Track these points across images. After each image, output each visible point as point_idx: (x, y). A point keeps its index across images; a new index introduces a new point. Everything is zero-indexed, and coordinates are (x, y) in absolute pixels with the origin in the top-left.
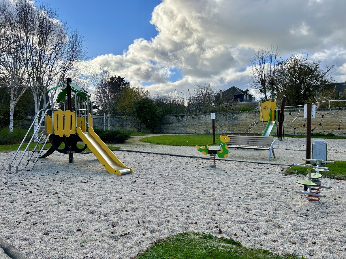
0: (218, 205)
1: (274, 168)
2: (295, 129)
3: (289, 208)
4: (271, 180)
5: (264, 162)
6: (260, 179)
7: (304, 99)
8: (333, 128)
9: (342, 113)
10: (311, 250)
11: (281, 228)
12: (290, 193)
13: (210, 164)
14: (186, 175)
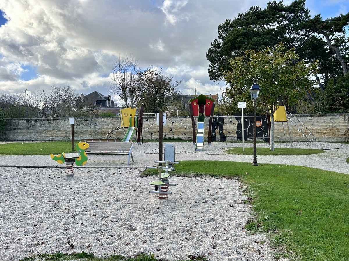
0: (73, 218)
1: (132, 171)
2: (152, 134)
3: (143, 209)
4: (129, 183)
5: (123, 167)
6: (119, 183)
7: (159, 107)
8: (181, 133)
9: (186, 120)
10: (158, 245)
11: (134, 229)
12: (144, 195)
13: (67, 173)
14: (36, 188)
